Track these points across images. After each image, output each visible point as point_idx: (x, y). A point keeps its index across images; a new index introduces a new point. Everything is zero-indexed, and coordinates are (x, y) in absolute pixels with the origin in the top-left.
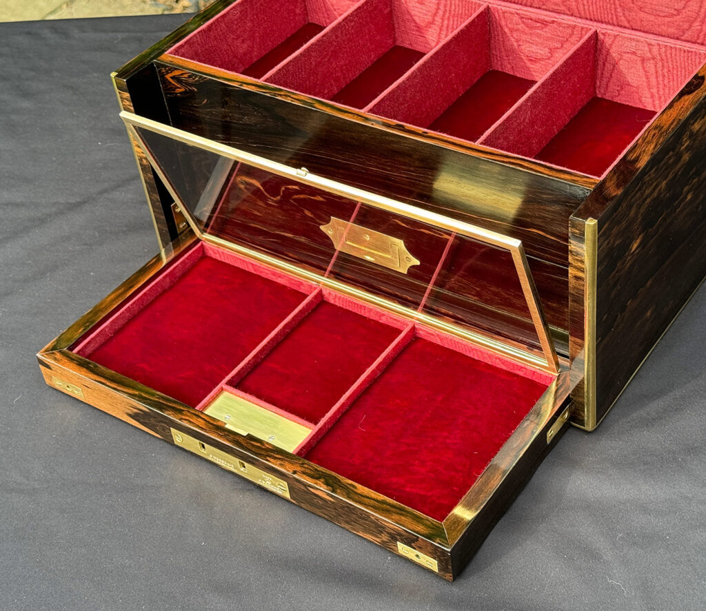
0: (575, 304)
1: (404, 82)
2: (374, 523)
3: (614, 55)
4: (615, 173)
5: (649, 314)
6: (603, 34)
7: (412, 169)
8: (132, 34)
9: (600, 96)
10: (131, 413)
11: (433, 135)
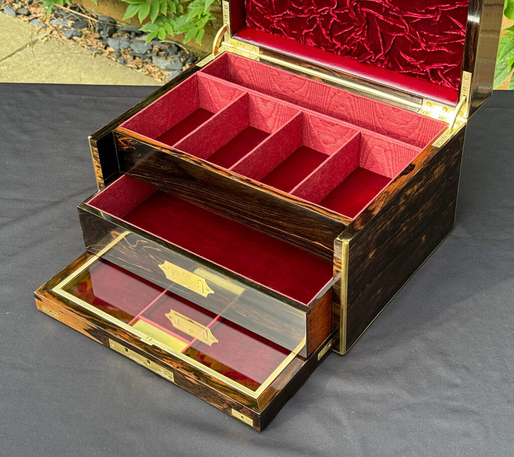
2: (219, 397)
3: (370, 146)
4: (361, 217)
5: (379, 291)
6: (364, 134)
7: (253, 204)
8: (91, 97)
9: (362, 167)
10: (86, 328)
11: (266, 187)
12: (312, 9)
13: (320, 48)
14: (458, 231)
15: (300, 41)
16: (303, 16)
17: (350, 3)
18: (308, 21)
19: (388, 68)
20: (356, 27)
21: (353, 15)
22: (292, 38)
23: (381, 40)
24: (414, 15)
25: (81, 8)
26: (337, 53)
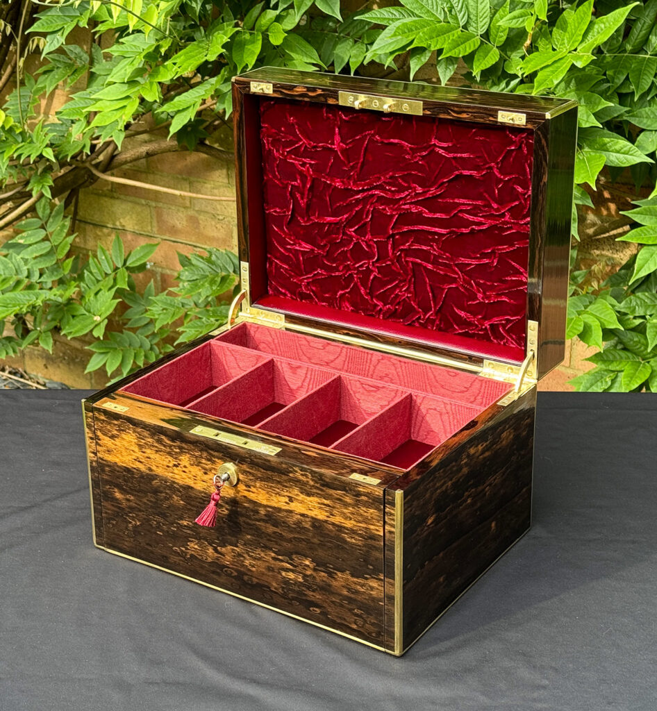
0: (389, 553)
1: (281, 414)
3: (423, 410)
4: (417, 468)
6: (416, 396)
8: (67, 402)
9: (413, 439)
12: (348, 265)
13: (358, 313)
14: (536, 531)
15: (334, 307)
16: (337, 274)
17: (393, 253)
18: (343, 280)
19: (439, 329)
20: (401, 281)
21: (397, 268)
22: (324, 304)
23: (430, 294)
24: (467, 261)
25: (23, 373)
26: (379, 316)
